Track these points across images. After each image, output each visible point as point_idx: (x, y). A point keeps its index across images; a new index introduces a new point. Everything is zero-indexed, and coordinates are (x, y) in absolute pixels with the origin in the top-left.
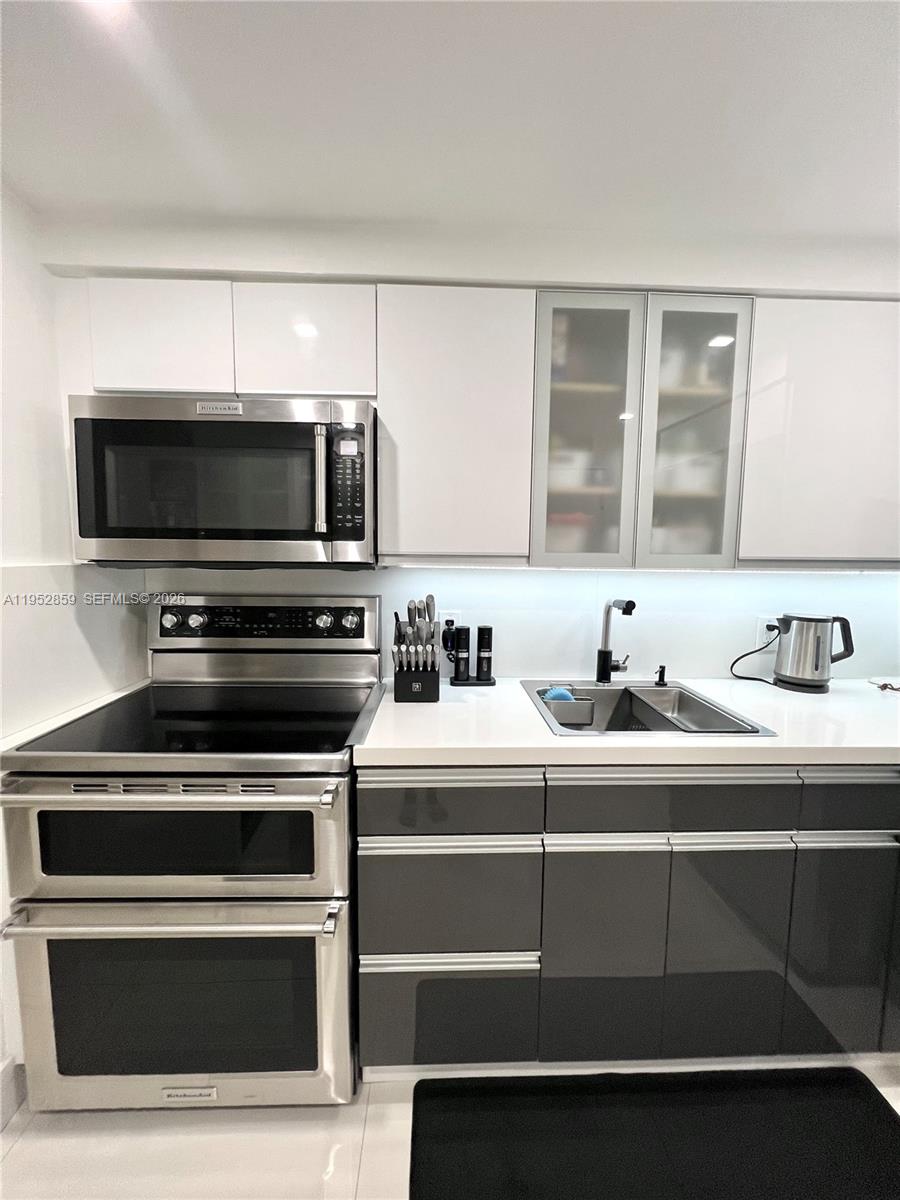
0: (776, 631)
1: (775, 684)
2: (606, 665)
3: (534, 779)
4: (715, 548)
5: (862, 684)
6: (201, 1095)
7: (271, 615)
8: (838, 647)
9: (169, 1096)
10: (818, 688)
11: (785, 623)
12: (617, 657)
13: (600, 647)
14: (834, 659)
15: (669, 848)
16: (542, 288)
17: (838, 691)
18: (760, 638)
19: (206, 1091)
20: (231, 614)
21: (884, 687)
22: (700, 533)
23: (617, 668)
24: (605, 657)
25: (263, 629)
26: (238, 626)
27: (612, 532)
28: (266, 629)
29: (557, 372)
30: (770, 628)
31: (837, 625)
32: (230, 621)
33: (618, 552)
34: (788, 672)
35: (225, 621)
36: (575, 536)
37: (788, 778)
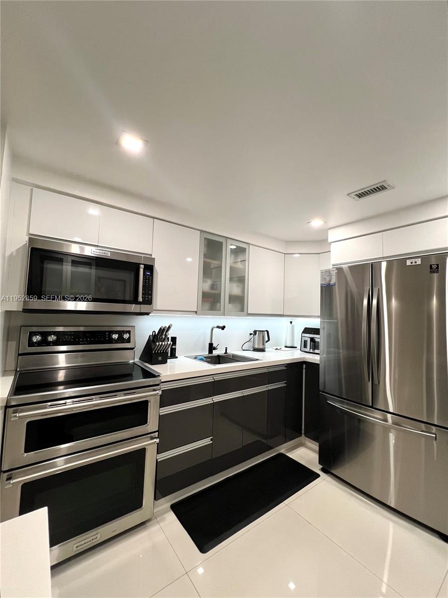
0: (252, 335)
1: (253, 351)
2: (211, 348)
3: (210, 379)
4: (242, 310)
5: (271, 349)
6: (93, 540)
7: (88, 335)
8: (267, 339)
9: (77, 547)
10: (263, 350)
11: (255, 332)
12: (214, 345)
13: (209, 342)
14: (267, 342)
15: (243, 395)
16: (201, 231)
17: (268, 351)
18: (248, 337)
19: (95, 537)
20: (69, 335)
21: (276, 349)
22: (239, 306)
23: (215, 349)
24: (211, 345)
25: (85, 341)
26: (72, 340)
27: (218, 304)
28: (87, 341)
29: (205, 256)
30: (251, 334)
31: (266, 332)
32: (68, 338)
33: (220, 310)
34: (256, 347)
35: (65, 338)
36: (207, 305)
37: (265, 371)
